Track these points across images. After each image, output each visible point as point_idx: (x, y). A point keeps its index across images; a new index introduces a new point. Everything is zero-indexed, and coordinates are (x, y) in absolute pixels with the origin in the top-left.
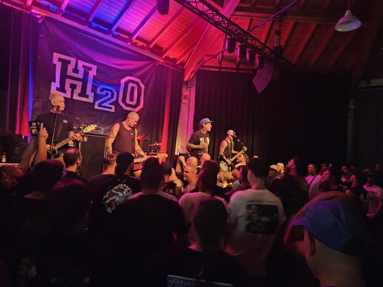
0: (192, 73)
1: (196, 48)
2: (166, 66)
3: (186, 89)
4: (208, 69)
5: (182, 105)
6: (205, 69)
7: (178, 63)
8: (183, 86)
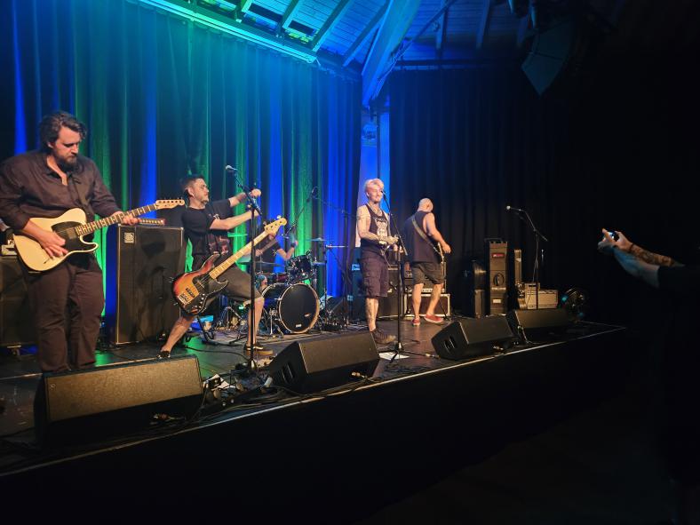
1: (382, 22)
2: (322, 69)
3: (368, 119)
4: (414, 68)
6: (408, 68)
7: (346, 63)
8: (363, 113)
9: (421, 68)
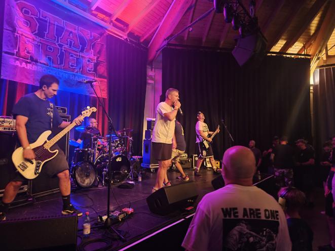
0: (157, 51)
3: (150, 70)
4: (174, 47)
5: (147, 86)
6: (171, 47)
7: (142, 41)
8: (148, 66)
9: (177, 48)
